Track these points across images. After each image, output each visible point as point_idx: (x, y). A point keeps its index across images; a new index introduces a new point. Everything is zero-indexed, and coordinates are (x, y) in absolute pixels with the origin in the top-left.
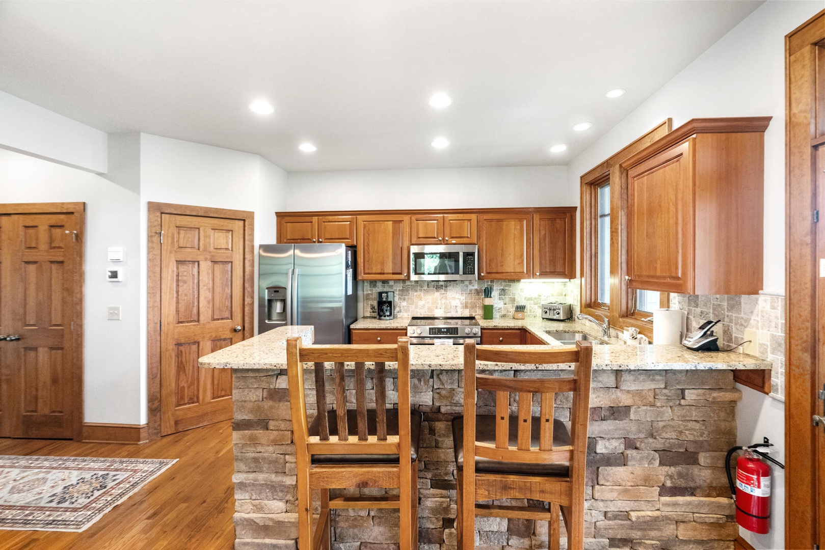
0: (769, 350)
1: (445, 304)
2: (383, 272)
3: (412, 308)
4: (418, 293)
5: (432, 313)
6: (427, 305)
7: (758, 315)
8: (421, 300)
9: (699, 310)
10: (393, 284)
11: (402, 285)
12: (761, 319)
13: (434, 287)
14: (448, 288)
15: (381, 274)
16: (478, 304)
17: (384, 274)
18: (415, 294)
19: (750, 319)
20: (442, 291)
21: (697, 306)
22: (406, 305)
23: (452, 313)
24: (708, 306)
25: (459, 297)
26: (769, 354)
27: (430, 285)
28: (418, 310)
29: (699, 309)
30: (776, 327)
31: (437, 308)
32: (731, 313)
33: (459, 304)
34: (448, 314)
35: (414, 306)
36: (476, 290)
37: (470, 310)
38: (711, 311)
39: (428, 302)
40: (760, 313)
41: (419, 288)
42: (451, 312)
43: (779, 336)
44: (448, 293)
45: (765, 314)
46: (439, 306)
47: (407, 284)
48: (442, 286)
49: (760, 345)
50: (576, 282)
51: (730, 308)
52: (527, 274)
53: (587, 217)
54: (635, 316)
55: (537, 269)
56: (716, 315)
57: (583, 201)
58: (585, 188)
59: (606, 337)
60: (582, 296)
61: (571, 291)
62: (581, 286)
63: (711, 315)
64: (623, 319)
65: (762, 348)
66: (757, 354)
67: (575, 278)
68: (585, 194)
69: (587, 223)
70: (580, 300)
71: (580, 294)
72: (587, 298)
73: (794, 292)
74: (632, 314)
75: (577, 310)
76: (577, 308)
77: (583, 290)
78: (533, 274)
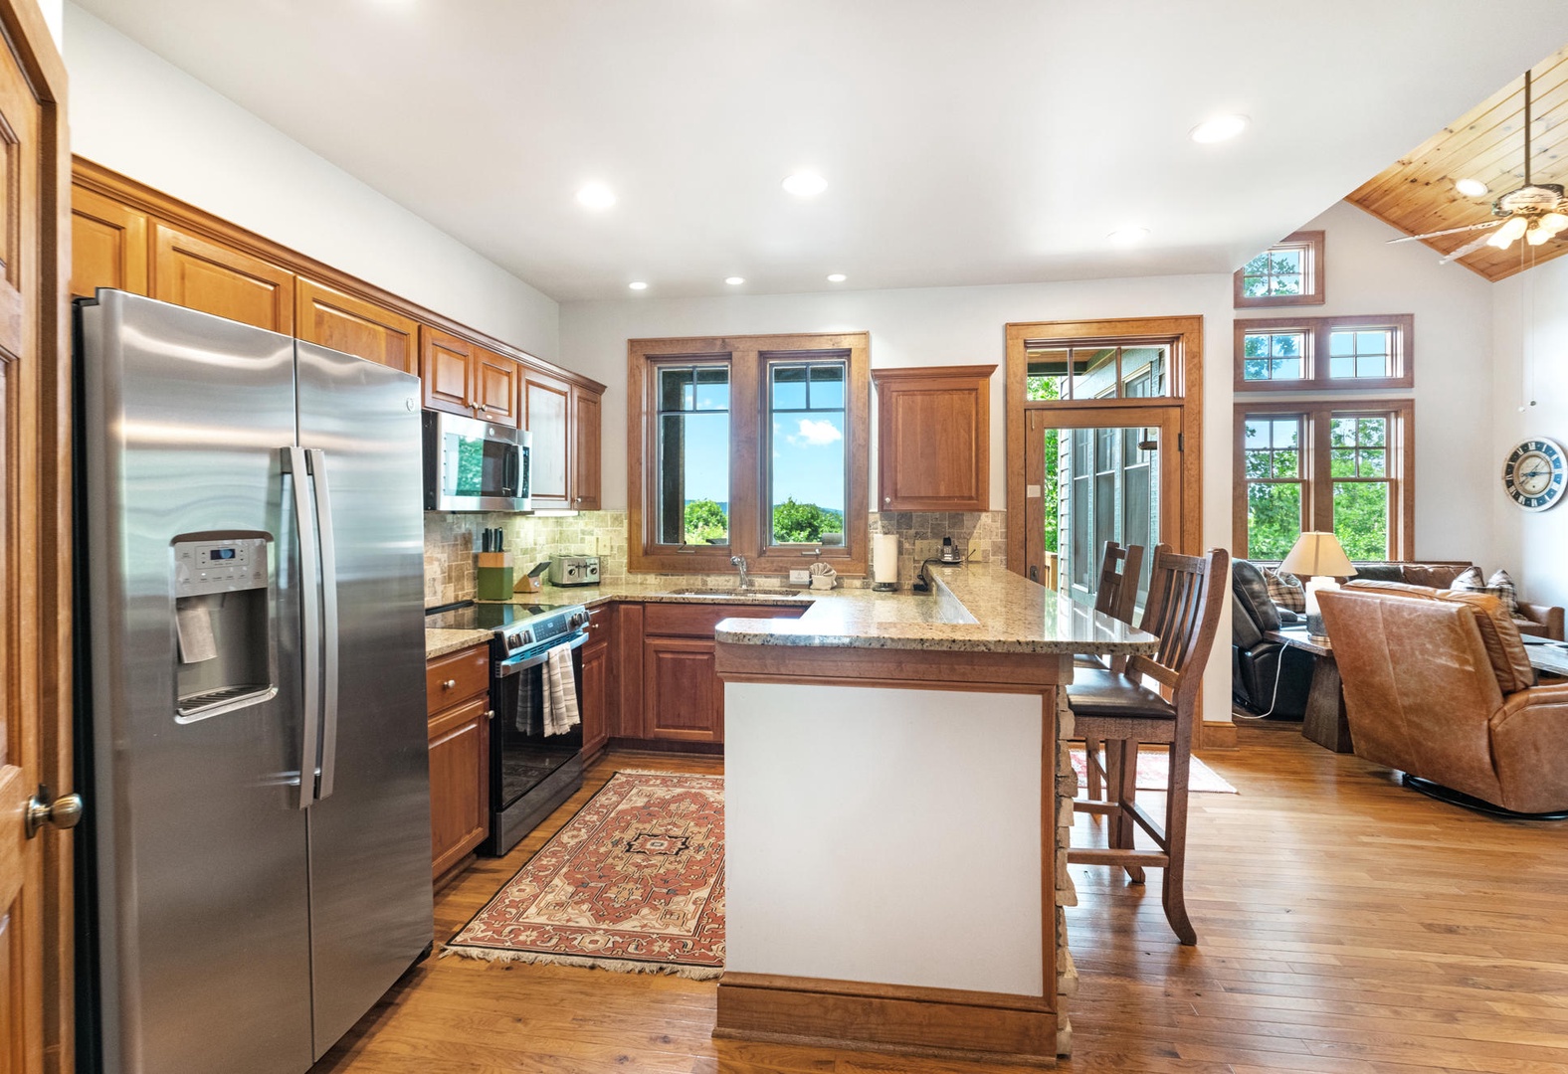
0: (991, 554)
7: (980, 530)
9: (911, 532)
12: (983, 531)
16: (467, 570)
19: (973, 533)
21: (910, 528)
24: (926, 527)
25: (439, 556)
26: (991, 557)
29: (912, 530)
30: (996, 535)
32: (951, 530)
36: (464, 535)
38: (930, 531)
40: (982, 526)
43: (999, 542)
45: (987, 527)
49: (983, 551)
50: (600, 516)
51: (953, 525)
52: (566, 500)
53: (644, 408)
54: (768, 554)
55: (576, 491)
56: (935, 535)
57: (635, 382)
58: (642, 360)
59: (744, 587)
60: (634, 537)
61: (583, 532)
62: (626, 522)
63: (929, 534)
64: (763, 559)
65: (985, 553)
66: (980, 559)
67: (599, 509)
68: (640, 372)
69: (644, 418)
70: (625, 545)
71: (626, 535)
72: (644, 540)
73: (1013, 508)
74: (765, 552)
75: (610, 563)
76: (610, 560)
77: (634, 527)
78: (573, 500)
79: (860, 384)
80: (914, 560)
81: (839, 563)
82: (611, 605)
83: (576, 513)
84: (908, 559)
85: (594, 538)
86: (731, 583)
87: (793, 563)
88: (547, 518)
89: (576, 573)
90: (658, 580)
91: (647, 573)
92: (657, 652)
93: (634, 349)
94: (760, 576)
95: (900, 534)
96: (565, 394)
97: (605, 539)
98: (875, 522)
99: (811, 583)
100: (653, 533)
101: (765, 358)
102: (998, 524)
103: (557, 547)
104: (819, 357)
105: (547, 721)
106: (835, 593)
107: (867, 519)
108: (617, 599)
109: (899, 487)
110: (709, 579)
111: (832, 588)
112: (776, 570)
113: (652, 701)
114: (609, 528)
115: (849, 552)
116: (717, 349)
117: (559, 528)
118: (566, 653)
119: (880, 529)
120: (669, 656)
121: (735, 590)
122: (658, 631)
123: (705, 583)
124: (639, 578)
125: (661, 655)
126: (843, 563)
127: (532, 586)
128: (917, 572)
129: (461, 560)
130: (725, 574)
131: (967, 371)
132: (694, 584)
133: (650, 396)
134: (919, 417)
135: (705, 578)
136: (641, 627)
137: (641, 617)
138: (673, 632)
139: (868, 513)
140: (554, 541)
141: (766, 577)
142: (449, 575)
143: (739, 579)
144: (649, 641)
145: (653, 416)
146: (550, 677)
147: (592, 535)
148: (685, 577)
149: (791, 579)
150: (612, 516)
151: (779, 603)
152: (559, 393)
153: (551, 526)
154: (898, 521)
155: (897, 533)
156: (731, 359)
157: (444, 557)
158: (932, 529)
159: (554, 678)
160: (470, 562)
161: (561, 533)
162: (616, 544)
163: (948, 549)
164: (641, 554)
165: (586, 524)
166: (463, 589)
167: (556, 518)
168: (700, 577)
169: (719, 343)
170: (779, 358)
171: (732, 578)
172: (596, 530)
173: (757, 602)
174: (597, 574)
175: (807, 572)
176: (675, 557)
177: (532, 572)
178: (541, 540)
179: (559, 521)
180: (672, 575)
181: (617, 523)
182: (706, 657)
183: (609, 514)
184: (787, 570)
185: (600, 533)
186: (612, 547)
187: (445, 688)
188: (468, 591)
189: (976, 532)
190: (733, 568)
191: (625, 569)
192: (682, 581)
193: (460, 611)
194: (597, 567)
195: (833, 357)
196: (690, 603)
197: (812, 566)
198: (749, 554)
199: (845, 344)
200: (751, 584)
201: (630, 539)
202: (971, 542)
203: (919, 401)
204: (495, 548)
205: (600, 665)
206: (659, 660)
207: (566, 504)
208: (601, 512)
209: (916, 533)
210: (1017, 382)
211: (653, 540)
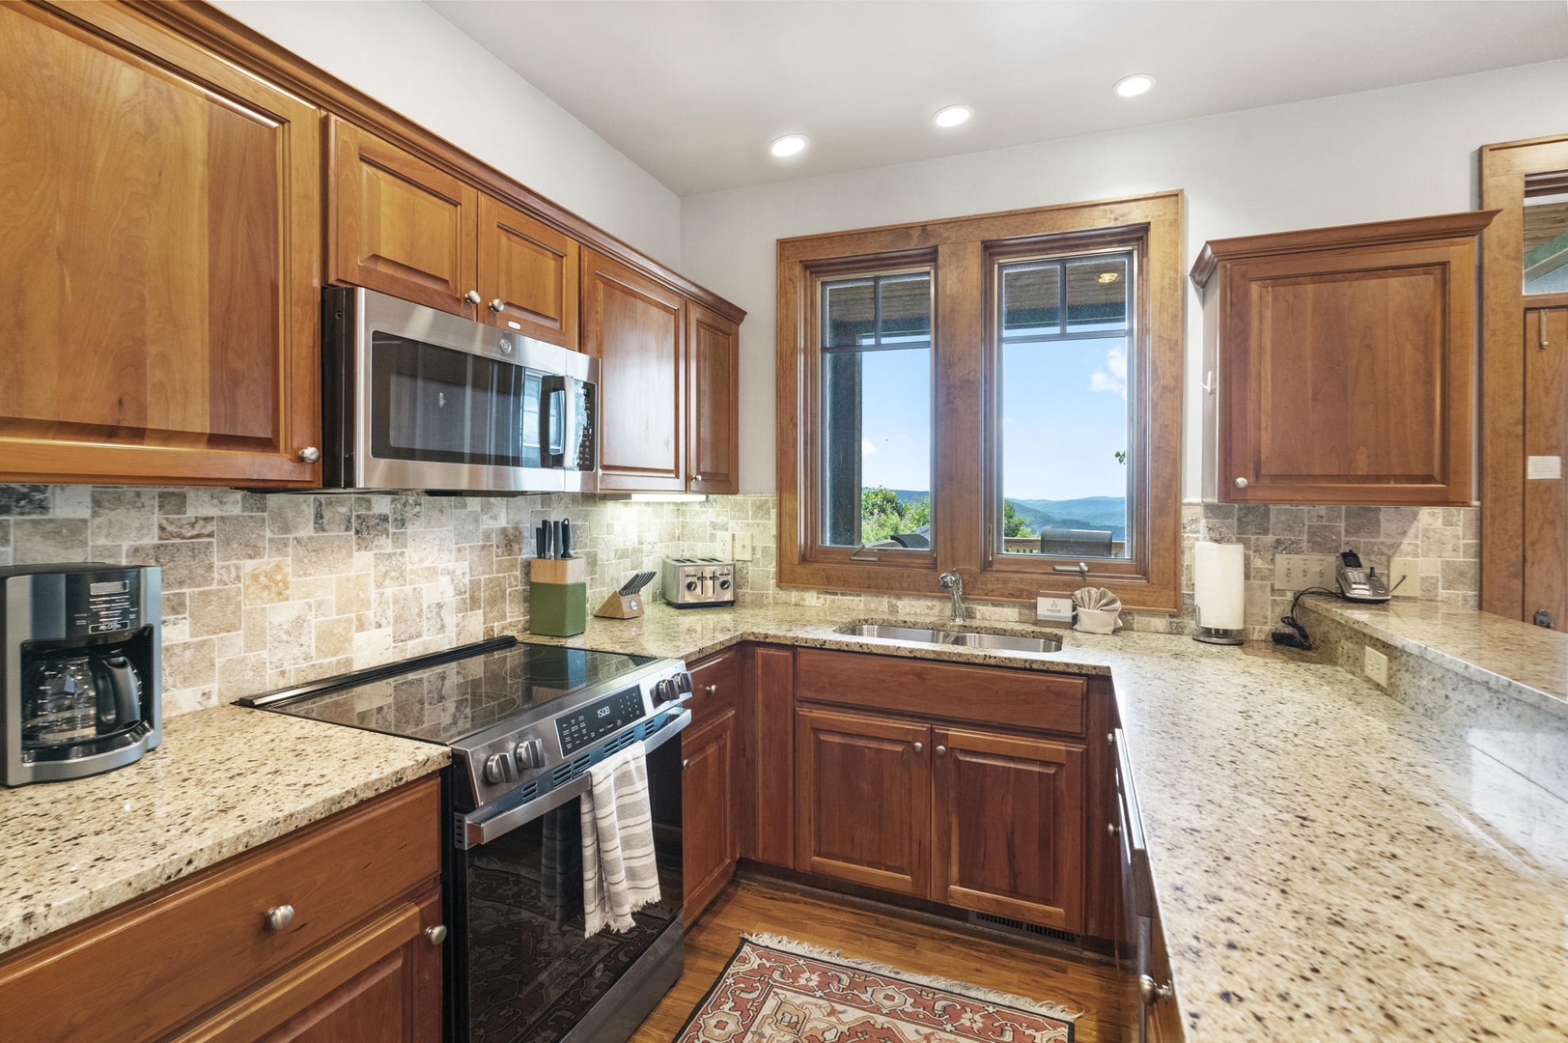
0: (1440, 585)
1: (396, 602)
2: (130, 421)
3: (231, 647)
4: (266, 562)
5: (342, 656)
6: (313, 620)
7: (1416, 536)
8: (281, 596)
9: (1270, 538)
10: (85, 512)
11: (157, 517)
12: (1423, 542)
13: (348, 529)
14: (410, 529)
15: (110, 432)
16: (510, 586)
17: (138, 434)
18: (249, 565)
19: (1401, 543)
20: (386, 544)
21: (1266, 531)
22: (186, 638)
23: (425, 638)
24: (1297, 529)
25: (451, 566)
26: (1440, 590)
27: (327, 514)
28: (265, 654)
29: (1270, 535)
30: (1454, 550)
31: (361, 626)
32: (1354, 538)
33: (450, 597)
34: (410, 643)
35: (238, 638)
36: (504, 531)
37: (485, 614)
38: (1305, 537)
39: (320, 604)
40: (1421, 533)
41: (268, 534)
42: (419, 636)
43: (1460, 562)
44: (408, 551)
45: (1431, 533)
46: (370, 615)
47: (191, 513)
48: (385, 519)
49: (1424, 579)
50: (736, 502)
51: (1354, 530)
52: (677, 476)
53: (801, 343)
54: (996, 567)
55: (693, 463)
56: (1319, 544)
57: (787, 303)
58: (798, 270)
59: (959, 621)
60: (785, 535)
61: (714, 526)
62: (773, 512)
63: (1305, 545)
64: (988, 575)
65: (1429, 584)
66: (1418, 593)
67: (735, 492)
68: (795, 288)
69: (801, 359)
70: (773, 545)
71: (774, 532)
72: (801, 539)
73: (1496, 500)
74: (990, 564)
75: (752, 571)
76: (751, 568)
77: (785, 518)
78: (688, 479)
79: (1166, 281)
80: (1273, 590)
81: (1124, 588)
82: (744, 648)
83: (703, 497)
84: (1262, 587)
85: (727, 535)
86: (936, 611)
87: (1042, 585)
88: (662, 504)
89: (699, 589)
90: (822, 600)
91: (805, 589)
92: (816, 731)
93: (787, 254)
94: (985, 602)
95: (1246, 544)
96: (675, 313)
97: (744, 536)
98: (1195, 521)
99: (1075, 619)
100: (814, 529)
101: (992, 255)
102: (1460, 530)
103: (678, 546)
104: (1086, 246)
105: (591, 906)
106: (1117, 640)
107: (1177, 515)
108: (752, 638)
109: (1263, 458)
110: (900, 603)
111: (1116, 631)
112: (1012, 595)
113: (807, 809)
114: (750, 521)
115: (1142, 569)
116: (915, 245)
117: (681, 519)
118: (632, 766)
119: (1203, 532)
120: (836, 739)
121: (944, 625)
122: (819, 696)
123: (893, 609)
124: (794, 596)
125: (824, 737)
126: (1133, 588)
127: (625, 608)
128: (1278, 610)
129: (498, 572)
130: (926, 597)
131: (1422, 227)
132: (876, 610)
133: (809, 323)
134: (1309, 325)
135: (894, 601)
136: (790, 689)
137: (790, 672)
138: (844, 699)
139: (1181, 504)
140: (672, 538)
141: (994, 605)
142: (472, 598)
143: (949, 605)
144: (804, 711)
145: (813, 354)
146: (595, 820)
147: (727, 529)
148: (862, 598)
149: (1039, 612)
150: (754, 504)
151: (1035, 666)
152: (665, 308)
153: (668, 515)
154: (1238, 519)
155: (1239, 540)
156: (935, 260)
157: (462, 567)
158: (1311, 534)
159: (602, 824)
160: (518, 573)
161: (683, 527)
162: (760, 545)
163: (1353, 574)
164: (796, 561)
165: (718, 515)
166: (503, 617)
167: (676, 504)
168: (885, 600)
169: (916, 233)
170: (1017, 253)
171: (937, 603)
172: (732, 524)
173: (993, 662)
174: (731, 588)
175: (1069, 602)
176: (847, 567)
177: (625, 588)
178: (651, 536)
179: (679, 507)
180: (843, 594)
181: (761, 513)
182: (899, 748)
183: (751, 498)
184: (1033, 595)
185: (736, 527)
186: (754, 549)
187: (266, 925)
188: (512, 620)
189: (1406, 545)
190: (942, 590)
191: (773, 582)
192: (858, 605)
193: (497, 655)
194: (729, 578)
195: (1110, 244)
196: (871, 654)
197: (1078, 593)
198: (967, 567)
199: (1136, 215)
200: (970, 614)
201: (780, 537)
202: (1396, 560)
203: (1310, 295)
204: (556, 552)
205: (722, 749)
206: (820, 743)
207: (678, 484)
208: (738, 497)
209: (1278, 542)
210: (1507, 257)
211: (814, 541)
